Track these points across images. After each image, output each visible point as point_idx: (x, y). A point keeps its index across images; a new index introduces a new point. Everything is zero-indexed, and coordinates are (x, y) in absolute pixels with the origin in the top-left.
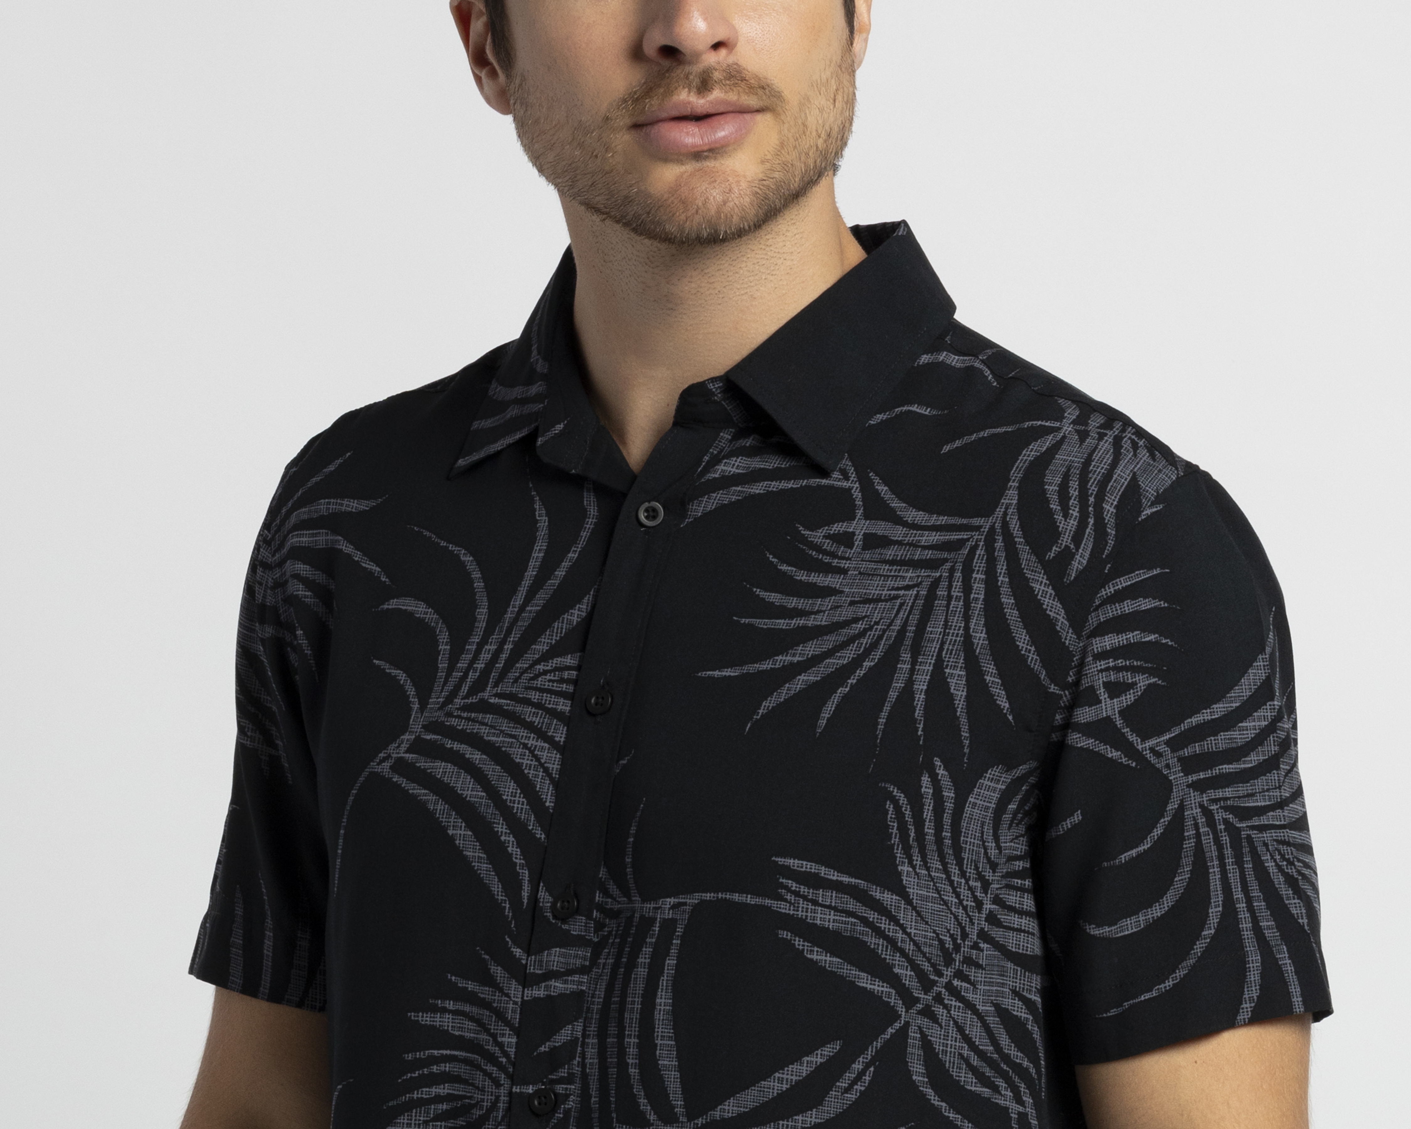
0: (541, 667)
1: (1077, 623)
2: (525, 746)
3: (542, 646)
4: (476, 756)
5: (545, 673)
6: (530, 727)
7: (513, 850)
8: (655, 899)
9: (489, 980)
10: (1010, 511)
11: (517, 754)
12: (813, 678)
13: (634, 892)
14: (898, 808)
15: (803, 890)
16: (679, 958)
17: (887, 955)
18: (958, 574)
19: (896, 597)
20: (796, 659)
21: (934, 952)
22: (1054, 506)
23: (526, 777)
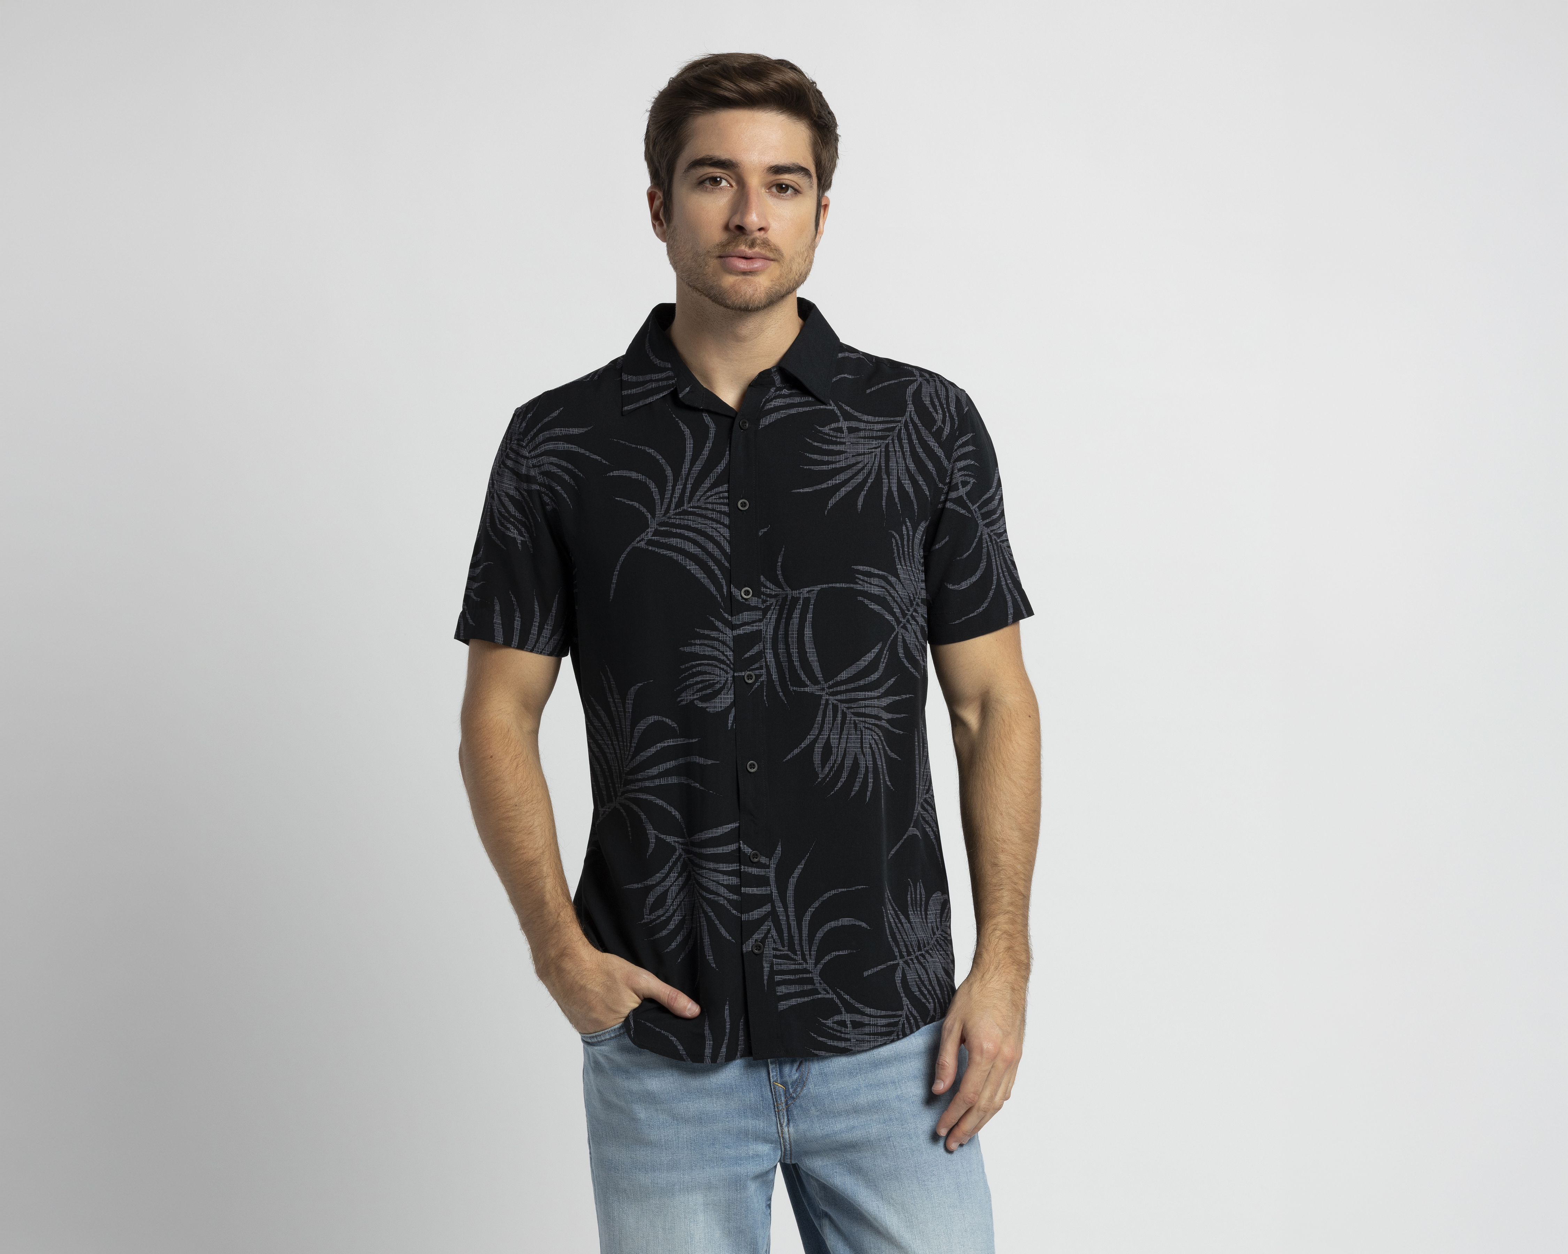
0: (709, 494)
1: (948, 458)
2: (712, 528)
3: (707, 484)
4: (691, 534)
5: (712, 496)
6: (712, 519)
7: (717, 572)
8: (799, 589)
9: (716, 629)
10: (912, 413)
11: (709, 531)
12: (849, 489)
13: (785, 585)
14: (896, 541)
15: (866, 579)
16: (813, 613)
17: (892, 604)
18: (896, 441)
19: (872, 452)
20: (837, 482)
21: (906, 601)
22: (931, 410)
23: (716, 540)
